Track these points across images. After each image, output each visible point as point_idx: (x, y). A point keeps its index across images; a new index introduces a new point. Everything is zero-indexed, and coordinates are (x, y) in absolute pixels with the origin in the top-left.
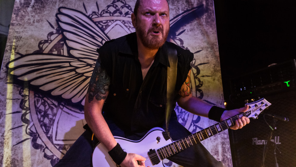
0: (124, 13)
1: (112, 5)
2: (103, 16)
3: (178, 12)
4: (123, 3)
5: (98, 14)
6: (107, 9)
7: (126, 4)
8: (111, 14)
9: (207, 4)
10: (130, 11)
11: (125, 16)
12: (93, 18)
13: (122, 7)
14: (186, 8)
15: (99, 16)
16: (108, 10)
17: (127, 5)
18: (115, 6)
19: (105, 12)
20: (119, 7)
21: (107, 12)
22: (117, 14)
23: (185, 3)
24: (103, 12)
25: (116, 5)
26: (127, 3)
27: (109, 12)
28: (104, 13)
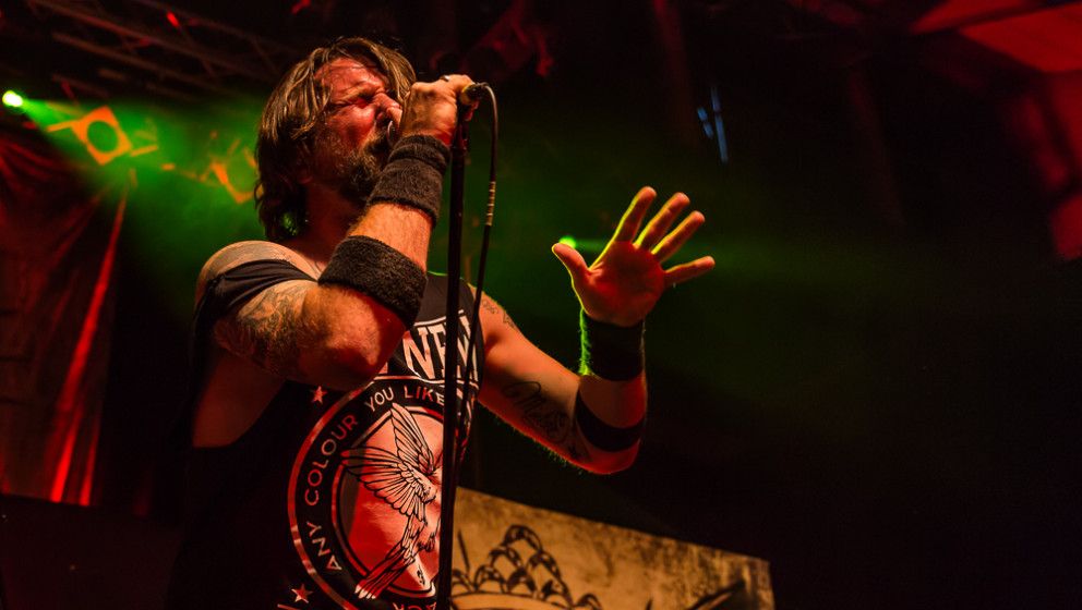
0: (539, 586)
1: (503, 549)
2: (483, 592)
3: (683, 601)
4: (533, 545)
5: (466, 582)
6: (492, 565)
7: (541, 552)
8: (505, 587)
9: (754, 578)
10: (556, 582)
11: (544, 600)
12: (456, 596)
13: (534, 562)
14: (702, 587)
15: (472, 589)
16: (496, 571)
17: (545, 557)
18: (512, 554)
19: (486, 576)
20: (525, 560)
21: (492, 577)
22: (521, 588)
23: (698, 569)
24: (481, 574)
25: (515, 552)
26: (545, 548)
27: (496, 575)
28: (483, 580)
